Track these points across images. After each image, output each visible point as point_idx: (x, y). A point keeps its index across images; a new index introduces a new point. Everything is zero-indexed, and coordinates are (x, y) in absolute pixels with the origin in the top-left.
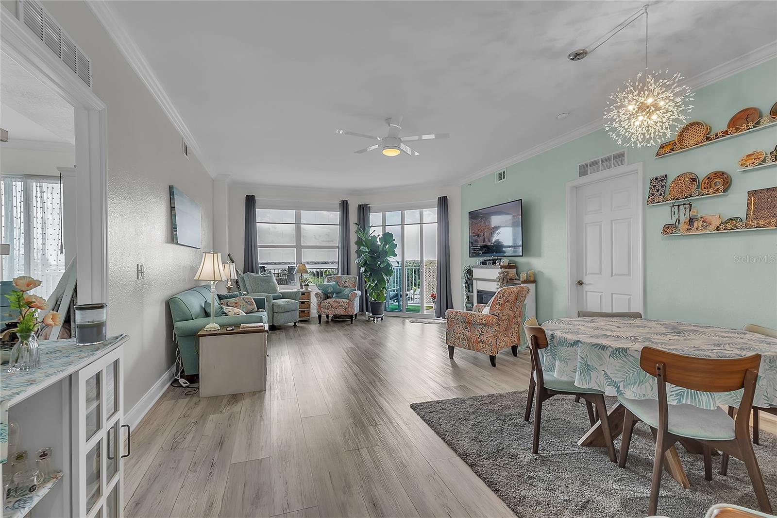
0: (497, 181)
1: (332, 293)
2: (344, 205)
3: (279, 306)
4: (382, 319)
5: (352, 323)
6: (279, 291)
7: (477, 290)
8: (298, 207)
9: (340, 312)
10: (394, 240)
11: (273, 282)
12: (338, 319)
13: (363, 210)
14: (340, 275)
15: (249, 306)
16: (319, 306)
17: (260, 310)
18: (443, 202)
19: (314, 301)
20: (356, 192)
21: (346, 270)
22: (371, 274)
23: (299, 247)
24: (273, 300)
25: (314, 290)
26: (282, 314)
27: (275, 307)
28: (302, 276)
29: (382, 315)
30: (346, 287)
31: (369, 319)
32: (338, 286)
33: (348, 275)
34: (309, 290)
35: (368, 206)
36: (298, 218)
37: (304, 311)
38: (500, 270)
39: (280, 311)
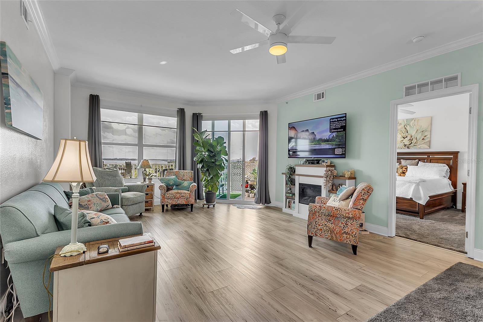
0: (315, 100)
1: (173, 186)
2: (181, 113)
3: (128, 199)
4: (214, 206)
5: (192, 211)
6: (125, 184)
7: (299, 183)
8: (141, 110)
9: (182, 201)
10: (225, 143)
11: (119, 176)
12: (177, 207)
13: (197, 118)
14: (177, 170)
15: (103, 203)
16: (163, 196)
17: (115, 206)
18: (264, 116)
19: (157, 193)
20: (191, 102)
21: (183, 166)
22: (208, 170)
23: (140, 145)
24: (122, 192)
25: (157, 184)
26: (131, 206)
27: (124, 200)
28: (145, 170)
29: (215, 203)
30: (184, 180)
31: (203, 206)
32: (178, 180)
33: (183, 170)
34: (152, 183)
35: (202, 115)
36: (141, 120)
37: (148, 202)
38: (325, 169)
39: (129, 204)
